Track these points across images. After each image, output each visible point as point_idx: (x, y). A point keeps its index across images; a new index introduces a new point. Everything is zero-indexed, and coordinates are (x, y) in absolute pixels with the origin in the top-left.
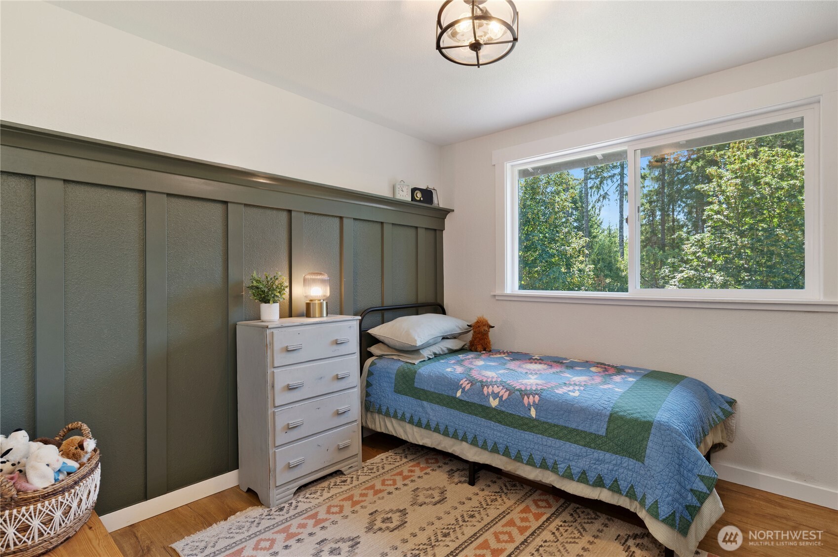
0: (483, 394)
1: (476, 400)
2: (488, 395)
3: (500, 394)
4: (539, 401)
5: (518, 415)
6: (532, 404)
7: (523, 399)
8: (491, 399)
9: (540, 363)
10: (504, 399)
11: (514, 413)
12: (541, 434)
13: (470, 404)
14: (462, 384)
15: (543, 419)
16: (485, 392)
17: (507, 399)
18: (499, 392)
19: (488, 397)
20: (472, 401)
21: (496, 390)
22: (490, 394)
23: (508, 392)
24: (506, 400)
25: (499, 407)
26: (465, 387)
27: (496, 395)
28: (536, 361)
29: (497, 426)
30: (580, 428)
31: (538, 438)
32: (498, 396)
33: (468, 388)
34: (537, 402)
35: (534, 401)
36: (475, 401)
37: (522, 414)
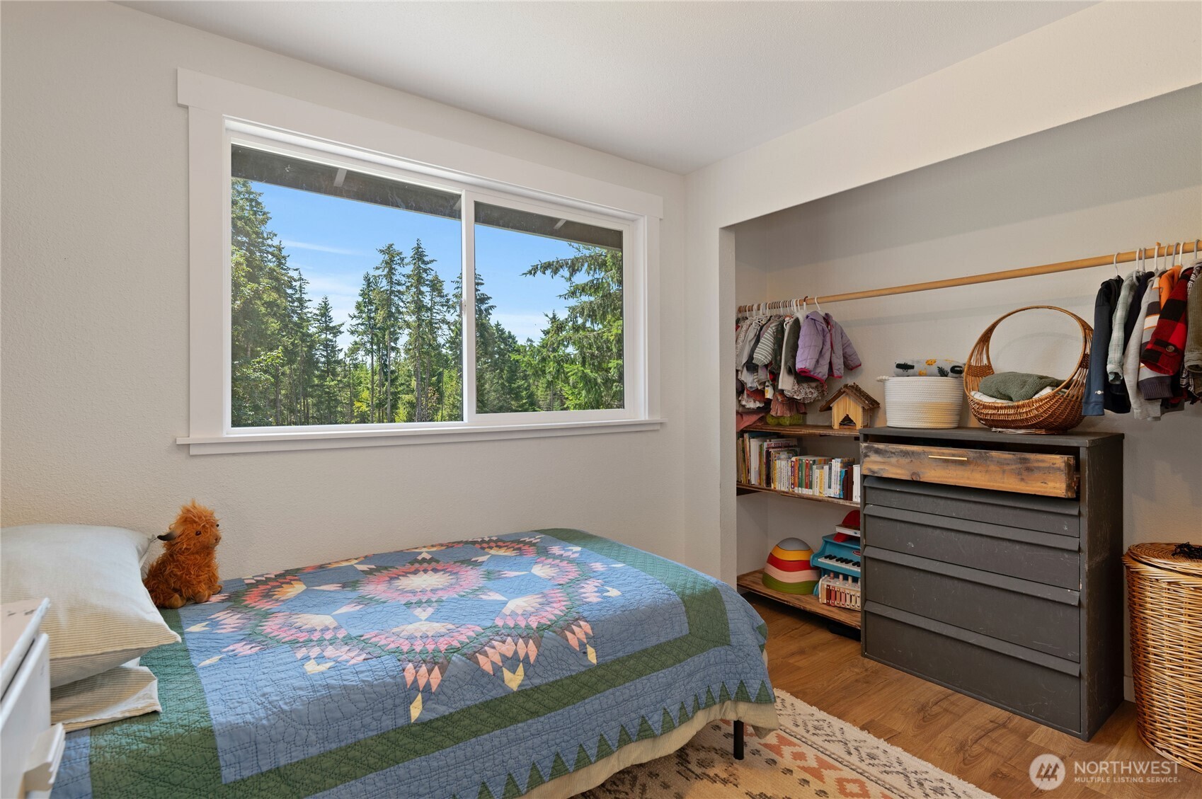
0: (484, 674)
1: (472, 697)
2: (497, 669)
3: (522, 654)
4: (592, 629)
5: (566, 678)
6: (585, 641)
7: (567, 640)
8: (507, 674)
9: (435, 570)
10: (532, 659)
11: (558, 678)
12: (611, 687)
13: (456, 717)
14: (415, 681)
15: (610, 657)
16: (487, 667)
17: (538, 655)
18: (516, 652)
19: (499, 674)
20: (460, 705)
21: (508, 648)
22: (501, 664)
23: (531, 641)
24: (537, 660)
25: (528, 682)
26: (428, 685)
27: (512, 662)
28: (425, 565)
29: (530, 726)
30: (663, 640)
31: (607, 698)
32: (519, 661)
33: (438, 681)
34: (590, 632)
35: (586, 634)
36: (468, 703)
37: (576, 669)
